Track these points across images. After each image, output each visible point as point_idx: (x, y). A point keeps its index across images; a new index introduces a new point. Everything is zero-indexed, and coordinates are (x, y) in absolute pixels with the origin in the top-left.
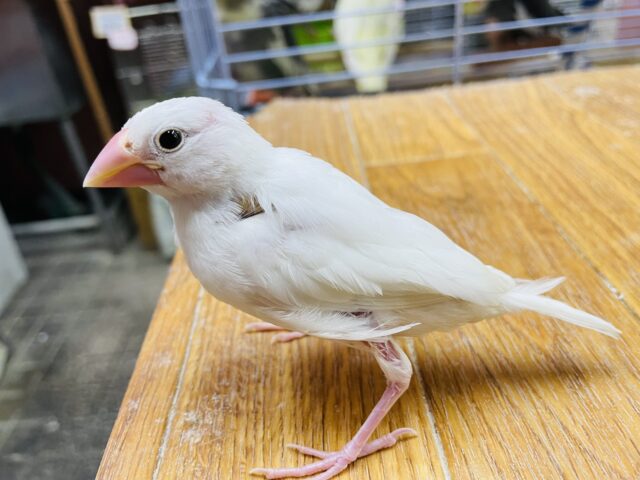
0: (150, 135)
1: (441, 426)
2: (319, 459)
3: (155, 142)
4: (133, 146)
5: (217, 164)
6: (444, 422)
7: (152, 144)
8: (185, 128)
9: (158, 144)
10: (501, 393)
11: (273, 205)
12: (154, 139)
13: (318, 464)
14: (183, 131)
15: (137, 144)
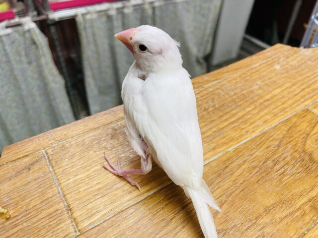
0: (138, 42)
1: (149, 198)
4: (132, 40)
5: (149, 67)
6: (151, 198)
8: (149, 49)
9: (138, 46)
10: (176, 214)
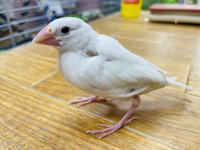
0: (58, 28)
2: (107, 127)
3: (60, 31)
4: (52, 31)
7: (58, 31)
8: (71, 27)
9: (61, 32)
11: (102, 53)
12: (60, 29)
13: (107, 129)
14: (70, 28)
15: (53, 30)
